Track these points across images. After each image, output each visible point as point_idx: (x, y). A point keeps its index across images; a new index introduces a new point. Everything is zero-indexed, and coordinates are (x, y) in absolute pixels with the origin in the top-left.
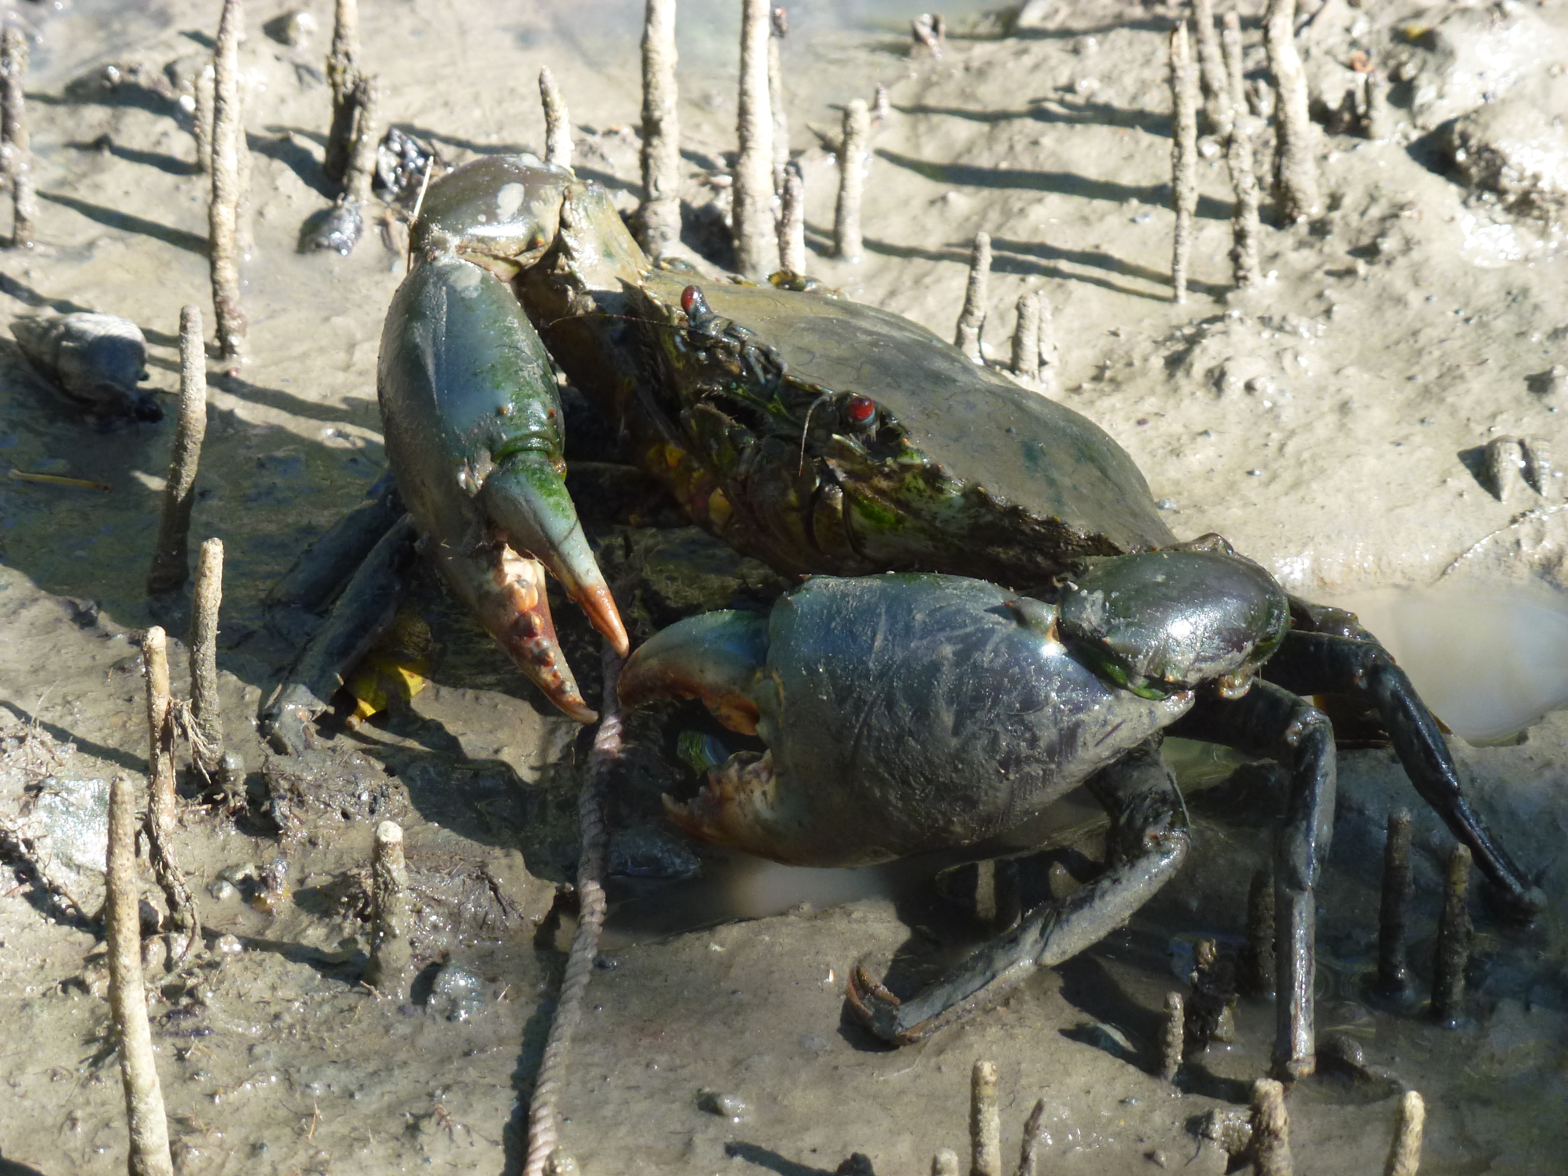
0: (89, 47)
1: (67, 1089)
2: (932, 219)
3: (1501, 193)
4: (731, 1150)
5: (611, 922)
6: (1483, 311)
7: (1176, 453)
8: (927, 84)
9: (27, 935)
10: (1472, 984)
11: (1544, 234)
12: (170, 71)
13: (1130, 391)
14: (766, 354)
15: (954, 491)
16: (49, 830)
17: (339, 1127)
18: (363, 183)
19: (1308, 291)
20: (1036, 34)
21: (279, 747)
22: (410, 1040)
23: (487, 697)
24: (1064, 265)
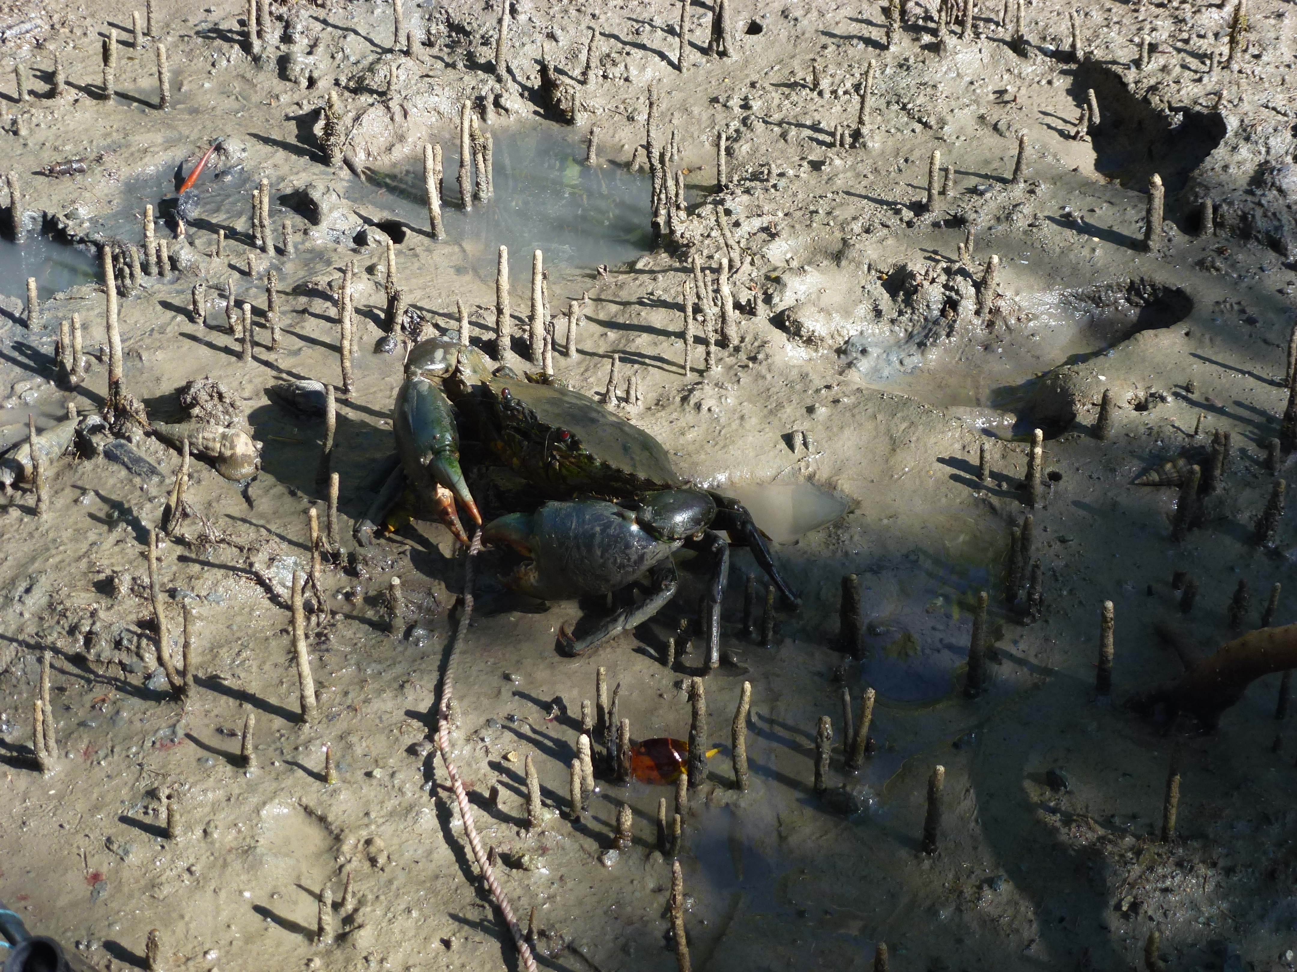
0: (301, 273)
1: (280, 670)
2: (601, 342)
3: (801, 337)
4: (514, 694)
5: (475, 609)
6: (793, 381)
7: (683, 434)
8: (602, 290)
9: (268, 613)
10: (775, 632)
11: (816, 351)
12: (329, 284)
13: (668, 410)
14: (532, 412)
15: (598, 463)
16: (277, 574)
17: (376, 686)
18: (398, 328)
19: (732, 372)
20: (642, 272)
21: (361, 545)
22: (403, 653)
23: (434, 525)
24: (647, 361)
